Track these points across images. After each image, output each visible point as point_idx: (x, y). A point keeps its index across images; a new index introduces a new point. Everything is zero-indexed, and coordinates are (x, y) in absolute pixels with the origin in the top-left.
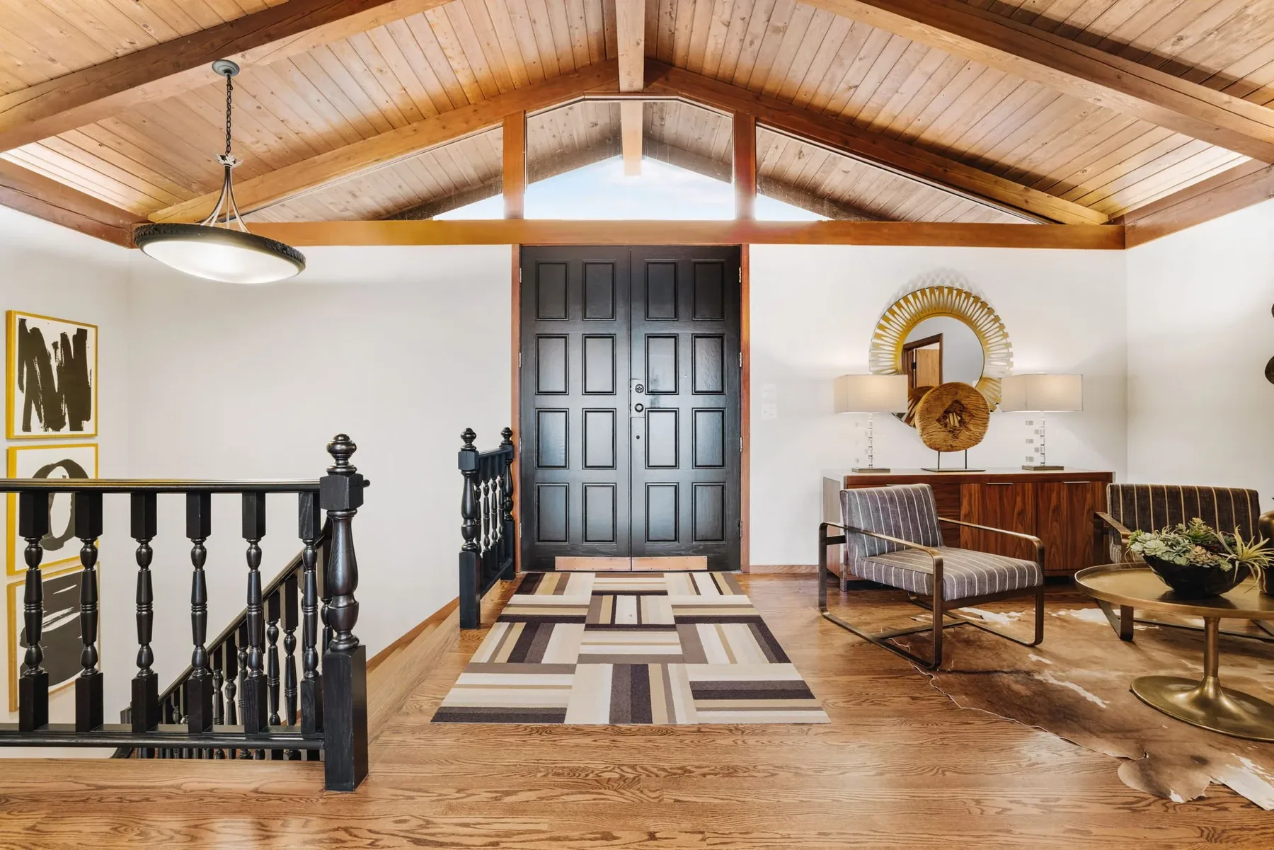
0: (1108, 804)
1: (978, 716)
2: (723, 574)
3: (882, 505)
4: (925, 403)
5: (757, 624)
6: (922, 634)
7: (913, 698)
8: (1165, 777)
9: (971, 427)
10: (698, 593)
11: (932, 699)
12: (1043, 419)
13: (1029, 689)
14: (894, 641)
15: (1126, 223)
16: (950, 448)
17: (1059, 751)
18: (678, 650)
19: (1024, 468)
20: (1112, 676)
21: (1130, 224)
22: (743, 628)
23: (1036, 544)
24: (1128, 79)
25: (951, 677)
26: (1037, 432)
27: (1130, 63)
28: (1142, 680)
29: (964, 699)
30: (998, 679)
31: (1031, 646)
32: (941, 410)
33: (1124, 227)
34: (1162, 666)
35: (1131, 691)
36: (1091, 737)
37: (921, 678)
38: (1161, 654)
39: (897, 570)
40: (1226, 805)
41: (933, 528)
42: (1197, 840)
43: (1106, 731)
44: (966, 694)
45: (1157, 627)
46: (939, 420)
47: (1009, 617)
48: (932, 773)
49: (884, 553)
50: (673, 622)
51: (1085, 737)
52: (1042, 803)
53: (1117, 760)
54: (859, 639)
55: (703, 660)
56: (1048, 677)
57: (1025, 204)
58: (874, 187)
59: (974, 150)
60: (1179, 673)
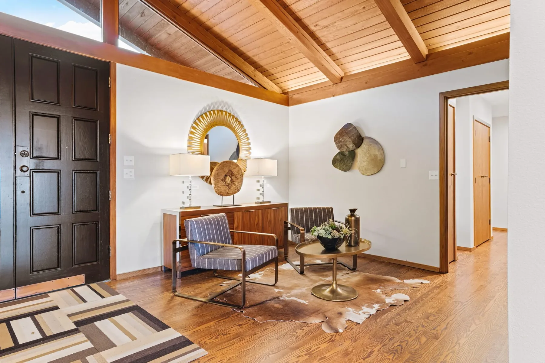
0: (325, 342)
1: (269, 324)
2: (98, 284)
3: (206, 226)
4: (216, 170)
5: (136, 310)
6: (228, 292)
7: (240, 325)
8: (335, 324)
9: (236, 184)
10: (85, 301)
11: (248, 323)
12: (263, 180)
13: (280, 304)
14: (218, 299)
15: (289, 95)
16: (227, 194)
17: (302, 328)
18: (89, 345)
19: (256, 203)
20: (304, 290)
21: (291, 96)
22: (129, 316)
23: (275, 237)
24: (300, 34)
25: (251, 310)
26: (261, 186)
27: (300, 28)
28: (313, 289)
29: (260, 318)
30: (268, 304)
31: (273, 285)
32: (224, 175)
33: (288, 97)
34: (316, 281)
35: (312, 294)
36: (309, 318)
37: (238, 314)
38: (313, 276)
39: (220, 260)
40: (352, 327)
41: (228, 236)
42: (351, 343)
43: (312, 313)
44: (260, 315)
45: (308, 266)
46: (222, 180)
47: (259, 274)
48: (264, 359)
49: (209, 253)
50: (74, 327)
51: (307, 319)
52: (307, 352)
53: (320, 323)
54: (201, 303)
55: (112, 345)
56: (284, 297)
57: (254, 77)
58: (183, 48)
59: (236, 44)
60: (321, 283)
